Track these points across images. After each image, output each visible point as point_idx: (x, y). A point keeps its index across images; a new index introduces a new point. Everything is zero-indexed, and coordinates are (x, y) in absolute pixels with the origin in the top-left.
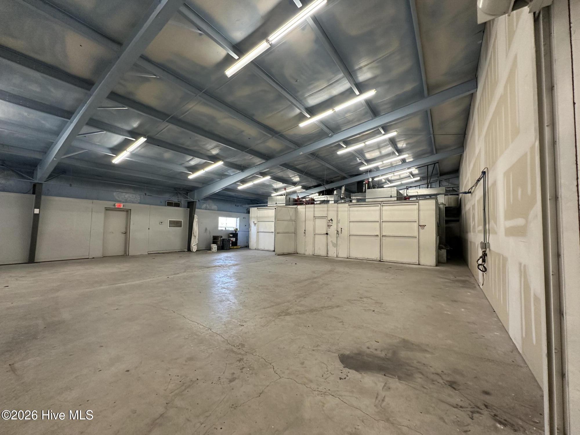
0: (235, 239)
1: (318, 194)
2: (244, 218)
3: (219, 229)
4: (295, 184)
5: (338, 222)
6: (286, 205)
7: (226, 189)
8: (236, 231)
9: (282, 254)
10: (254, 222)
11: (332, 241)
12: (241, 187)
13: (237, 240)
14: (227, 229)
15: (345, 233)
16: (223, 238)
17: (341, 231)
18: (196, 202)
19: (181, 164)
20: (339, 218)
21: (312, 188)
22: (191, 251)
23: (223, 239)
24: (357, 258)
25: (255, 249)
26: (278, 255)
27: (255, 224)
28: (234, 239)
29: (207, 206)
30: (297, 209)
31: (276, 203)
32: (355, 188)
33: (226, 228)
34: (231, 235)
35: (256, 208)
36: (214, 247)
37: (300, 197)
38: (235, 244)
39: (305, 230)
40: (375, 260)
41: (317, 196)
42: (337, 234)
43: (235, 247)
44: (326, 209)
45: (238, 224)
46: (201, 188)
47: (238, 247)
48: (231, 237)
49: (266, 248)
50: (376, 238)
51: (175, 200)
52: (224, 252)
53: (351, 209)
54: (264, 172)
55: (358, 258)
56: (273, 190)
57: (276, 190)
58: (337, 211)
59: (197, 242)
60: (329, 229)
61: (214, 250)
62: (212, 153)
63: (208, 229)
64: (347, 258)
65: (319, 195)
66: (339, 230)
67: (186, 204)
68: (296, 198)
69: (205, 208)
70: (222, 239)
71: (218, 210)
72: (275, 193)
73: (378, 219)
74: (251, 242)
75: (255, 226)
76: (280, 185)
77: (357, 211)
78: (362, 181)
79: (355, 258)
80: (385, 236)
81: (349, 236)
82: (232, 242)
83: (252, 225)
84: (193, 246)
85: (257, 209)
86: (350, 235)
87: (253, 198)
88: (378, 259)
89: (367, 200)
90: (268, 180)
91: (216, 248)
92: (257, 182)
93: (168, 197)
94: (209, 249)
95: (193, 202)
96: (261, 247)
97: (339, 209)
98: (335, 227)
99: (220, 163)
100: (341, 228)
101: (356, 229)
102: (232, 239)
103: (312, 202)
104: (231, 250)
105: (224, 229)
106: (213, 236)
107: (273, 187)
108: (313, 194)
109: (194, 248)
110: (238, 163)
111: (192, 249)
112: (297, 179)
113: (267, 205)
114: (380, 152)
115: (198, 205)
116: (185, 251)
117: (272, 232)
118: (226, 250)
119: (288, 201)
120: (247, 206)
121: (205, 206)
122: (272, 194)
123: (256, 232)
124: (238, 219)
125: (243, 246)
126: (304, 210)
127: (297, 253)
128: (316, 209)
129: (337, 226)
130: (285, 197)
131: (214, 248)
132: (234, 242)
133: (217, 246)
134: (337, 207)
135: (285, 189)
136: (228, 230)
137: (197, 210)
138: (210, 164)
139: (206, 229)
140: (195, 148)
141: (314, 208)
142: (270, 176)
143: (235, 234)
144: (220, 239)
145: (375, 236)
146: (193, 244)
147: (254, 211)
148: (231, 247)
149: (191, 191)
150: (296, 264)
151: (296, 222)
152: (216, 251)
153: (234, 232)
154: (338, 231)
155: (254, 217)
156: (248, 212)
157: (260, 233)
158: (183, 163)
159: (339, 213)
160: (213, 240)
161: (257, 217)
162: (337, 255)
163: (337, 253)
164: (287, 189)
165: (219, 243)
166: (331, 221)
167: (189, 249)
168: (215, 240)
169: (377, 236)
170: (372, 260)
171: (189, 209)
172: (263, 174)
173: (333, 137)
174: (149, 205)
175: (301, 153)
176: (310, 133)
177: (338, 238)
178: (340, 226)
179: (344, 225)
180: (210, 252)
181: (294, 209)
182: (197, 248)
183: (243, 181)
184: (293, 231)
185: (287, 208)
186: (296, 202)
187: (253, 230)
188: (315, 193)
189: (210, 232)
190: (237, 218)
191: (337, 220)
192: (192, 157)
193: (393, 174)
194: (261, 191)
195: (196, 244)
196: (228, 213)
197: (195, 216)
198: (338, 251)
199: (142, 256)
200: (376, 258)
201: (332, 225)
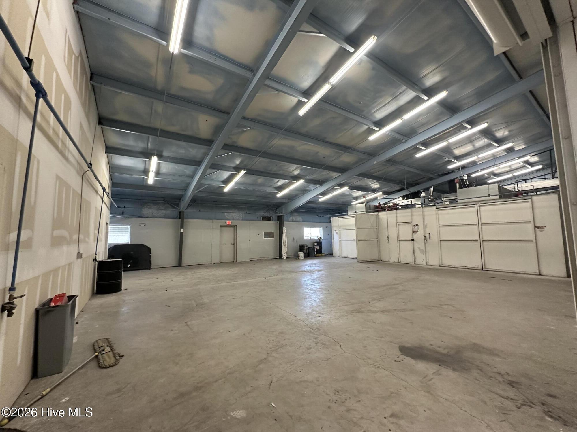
0: (319, 247)
1: (401, 199)
2: (326, 228)
3: (305, 238)
4: (374, 191)
5: (425, 227)
6: (367, 212)
7: (309, 202)
8: (320, 240)
9: (365, 261)
10: (336, 231)
11: (419, 248)
12: (322, 199)
13: (321, 248)
14: (312, 238)
15: (434, 238)
16: (309, 246)
17: (430, 236)
18: (284, 215)
19: (271, 186)
20: (426, 223)
21: (394, 193)
22: (282, 259)
23: (308, 248)
24: (451, 266)
25: (339, 257)
26: (361, 262)
27: (337, 233)
28: (318, 248)
29: (294, 218)
30: (378, 216)
31: (356, 211)
32: (447, 187)
33: (310, 238)
34: (316, 244)
35: (337, 217)
36: (301, 254)
37: (381, 203)
38: (319, 252)
39: (388, 237)
40: (476, 269)
41: (401, 200)
42: (425, 240)
43: (320, 255)
44: (410, 214)
45: (322, 233)
46: (287, 203)
47: (322, 255)
48: (316, 245)
49: (350, 256)
50: (475, 243)
51: (267, 215)
52: (310, 259)
53: (439, 212)
54: (343, 183)
55: (453, 266)
56: (352, 199)
57: (356, 198)
58: (423, 215)
59: (287, 251)
60: (415, 235)
61: (301, 257)
62: (294, 174)
63: (295, 239)
64: (440, 266)
65: (403, 199)
66: (427, 235)
67: (276, 218)
68: (377, 205)
69: (292, 221)
70: (307, 247)
71: (303, 221)
72: (354, 201)
73: (475, 221)
74: (334, 249)
75: (337, 234)
76: (358, 193)
77: (448, 214)
78: (454, 180)
79: (449, 266)
80: (487, 241)
82: (317, 250)
83: (334, 233)
84: (284, 254)
85: (338, 218)
86: (440, 241)
87: (335, 208)
88: (479, 267)
89: (459, 201)
90: (346, 190)
91: (303, 256)
92: (336, 193)
93: (262, 213)
94: (297, 256)
95: (281, 216)
96: (344, 254)
97: (426, 213)
98: (422, 232)
99: (301, 182)
100: (430, 234)
101: (447, 234)
102: (316, 247)
103: (395, 207)
104: (315, 257)
105: (309, 238)
106: (300, 245)
107: (353, 196)
108: (395, 199)
109: (285, 256)
110: (318, 179)
111: (283, 257)
112: (376, 186)
113: (348, 214)
114: (474, 146)
115: (285, 217)
116: (277, 258)
117: (354, 240)
118: (312, 257)
119: (369, 209)
120: (329, 216)
121: (292, 218)
122: (352, 202)
123: (338, 241)
124: (321, 228)
125: (327, 254)
126: (386, 216)
127: (381, 261)
128: (398, 215)
129: (424, 231)
130: (364, 204)
131: (301, 256)
132: (318, 250)
133: (303, 254)
134: (423, 212)
135: (364, 197)
136: (313, 239)
137: (285, 223)
138: (292, 183)
139: (294, 239)
140: (281, 172)
141: (396, 213)
142: (348, 186)
143: (319, 243)
144: (305, 247)
145: (474, 241)
146: (283, 252)
147: (336, 221)
148: (316, 255)
149: (280, 206)
150: (377, 271)
151: (378, 229)
152: (303, 258)
153: (319, 241)
154: (426, 237)
155: (336, 226)
156: (330, 222)
157: (342, 241)
158: (272, 185)
159: (426, 217)
160: (300, 248)
161: (338, 226)
162: (426, 263)
163: (427, 261)
164: (366, 196)
165: (305, 251)
166: (416, 227)
167: (281, 257)
168: (302, 248)
169: (476, 240)
170: (471, 268)
171: (279, 222)
172: (341, 185)
173: (407, 142)
174: (249, 221)
175: (375, 162)
176: (382, 142)
177: (426, 244)
178: (428, 231)
179: (432, 229)
180: (298, 259)
181: (375, 216)
182: (287, 256)
183: (323, 194)
184: (375, 238)
185: (367, 216)
186: (377, 209)
187: (336, 238)
188: (398, 198)
189: (297, 242)
190: (320, 227)
191: (424, 225)
192: (278, 180)
193: (498, 166)
194: (340, 201)
195: (286, 252)
196: (313, 224)
197: (284, 228)
198: (427, 258)
199: (246, 262)
200: (477, 267)
201: (418, 231)
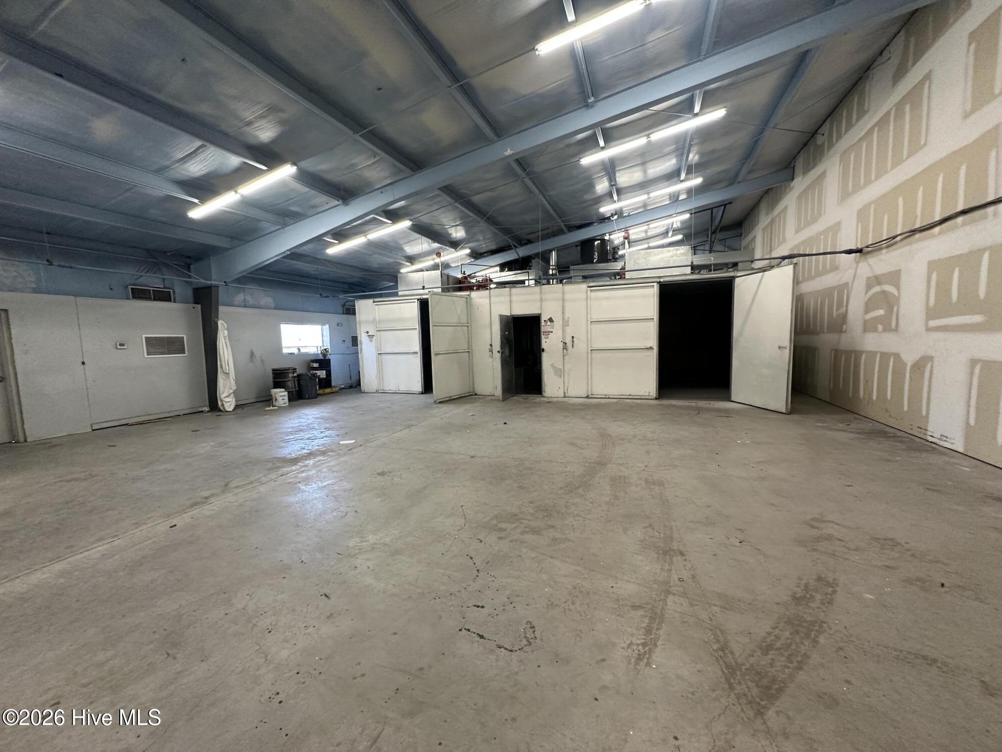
0: (325, 371)
1: (498, 269)
2: (338, 325)
3: (285, 351)
4: (455, 244)
5: (565, 324)
7: (294, 255)
8: (324, 355)
9: (448, 399)
10: (367, 332)
11: (552, 366)
12: (336, 250)
13: (329, 374)
14: (303, 350)
15: (581, 346)
16: (299, 371)
17: (573, 342)
18: (217, 287)
20: (567, 315)
22: (220, 411)
23: (299, 376)
24: (607, 397)
25: (377, 392)
26: (440, 402)
27: (371, 337)
28: (322, 374)
29: (248, 298)
30: (471, 299)
31: (424, 287)
33: (299, 350)
34: (316, 365)
35: (371, 301)
36: (281, 395)
37: (467, 273)
38: (326, 383)
39: (491, 345)
40: (646, 397)
41: (497, 272)
42: (564, 349)
43: (328, 390)
44: (538, 297)
45: (327, 339)
46: (229, 249)
47: (334, 390)
48: (316, 369)
49: (403, 388)
50: (649, 353)
51: (153, 281)
52: (308, 405)
53: (593, 294)
54: (395, 209)
55: (611, 397)
56: (403, 258)
58: (563, 300)
59: (234, 388)
60: (546, 340)
61: (282, 402)
63: (258, 354)
64: (587, 397)
66: (568, 340)
67: (190, 293)
68: (460, 276)
69: (243, 304)
70: (295, 375)
71: (276, 308)
72: (409, 266)
73: (651, 313)
74: (364, 376)
75: (371, 341)
76: (422, 245)
78: (592, 240)
79: (604, 396)
81: (589, 352)
82: (321, 380)
83: (363, 338)
84: (226, 397)
85: (374, 302)
86: (591, 350)
87: (357, 280)
88: (651, 394)
89: (628, 275)
90: (402, 231)
91: (286, 398)
92: (376, 234)
94: (268, 400)
95: (209, 288)
96: (390, 386)
97: (567, 296)
98: (560, 333)
100: (573, 337)
101: (603, 338)
102: (319, 373)
104: (319, 398)
105: (295, 351)
106: (273, 370)
107: (406, 252)
108: (491, 267)
109: (228, 402)
111: (223, 405)
113: (397, 292)
115: (222, 294)
116: (202, 411)
117: (414, 353)
118: (309, 399)
120: (349, 297)
121: (243, 298)
122: (401, 268)
123: (375, 355)
124: (324, 327)
125: (343, 386)
126: (487, 301)
127: (476, 395)
128: (514, 298)
129: (564, 331)
130: (438, 272)
131: (280, 399)
132: (323, 378)
133: (287, 393)
134: (563, 293)
135: (439, 255)
136: (306, 354)
137: (222, 309)
138: (254, 173)
139: (252, 354)
141: (510, 295)
142: (411, 220)
143: (324, 362)
144: (291, 375)
145: (647, 349)
146: (223, 393)
147: (365, 308)
148: (318, 392)
149: (198, 259)
151: (470, 327)
152: (287, 404)
153: (321, 357)
154: (566, 343)
155: (367, 322)
156: (350, 311)
157: (384, 356)
159: (567, 304)
160: (274, 378)
161: (374, 319)
162: (564, 393)
163: (566, 389)
164: (442, 254)
165: (290, 384)
166: (549, 323)
167: (214, 405)
168: (279, 377)
169: (651, 348)
171: (199, 306)
172: (394, 216)
174: (72, 298)
175: (509, 152)
177: (565, 357)
178: (570, 332)
179: (578, 329)
180: (271, 408)
182: (236, 401)
183: (340, 234)
185: (450, 298)
187: (367, 350)
188: (494, 266)
189: (262, 361)
190: (324, 324)
191: (563, 319)
194: (378, 260)
195: (232, 391)
196: (300, 315)
197: (220, 323)
198: (566, 384)
200: (647, 394)
201: (552, 332)
